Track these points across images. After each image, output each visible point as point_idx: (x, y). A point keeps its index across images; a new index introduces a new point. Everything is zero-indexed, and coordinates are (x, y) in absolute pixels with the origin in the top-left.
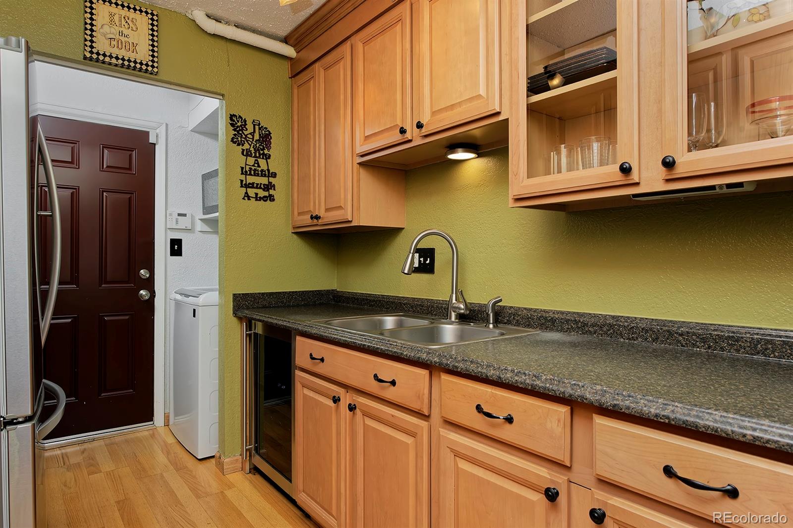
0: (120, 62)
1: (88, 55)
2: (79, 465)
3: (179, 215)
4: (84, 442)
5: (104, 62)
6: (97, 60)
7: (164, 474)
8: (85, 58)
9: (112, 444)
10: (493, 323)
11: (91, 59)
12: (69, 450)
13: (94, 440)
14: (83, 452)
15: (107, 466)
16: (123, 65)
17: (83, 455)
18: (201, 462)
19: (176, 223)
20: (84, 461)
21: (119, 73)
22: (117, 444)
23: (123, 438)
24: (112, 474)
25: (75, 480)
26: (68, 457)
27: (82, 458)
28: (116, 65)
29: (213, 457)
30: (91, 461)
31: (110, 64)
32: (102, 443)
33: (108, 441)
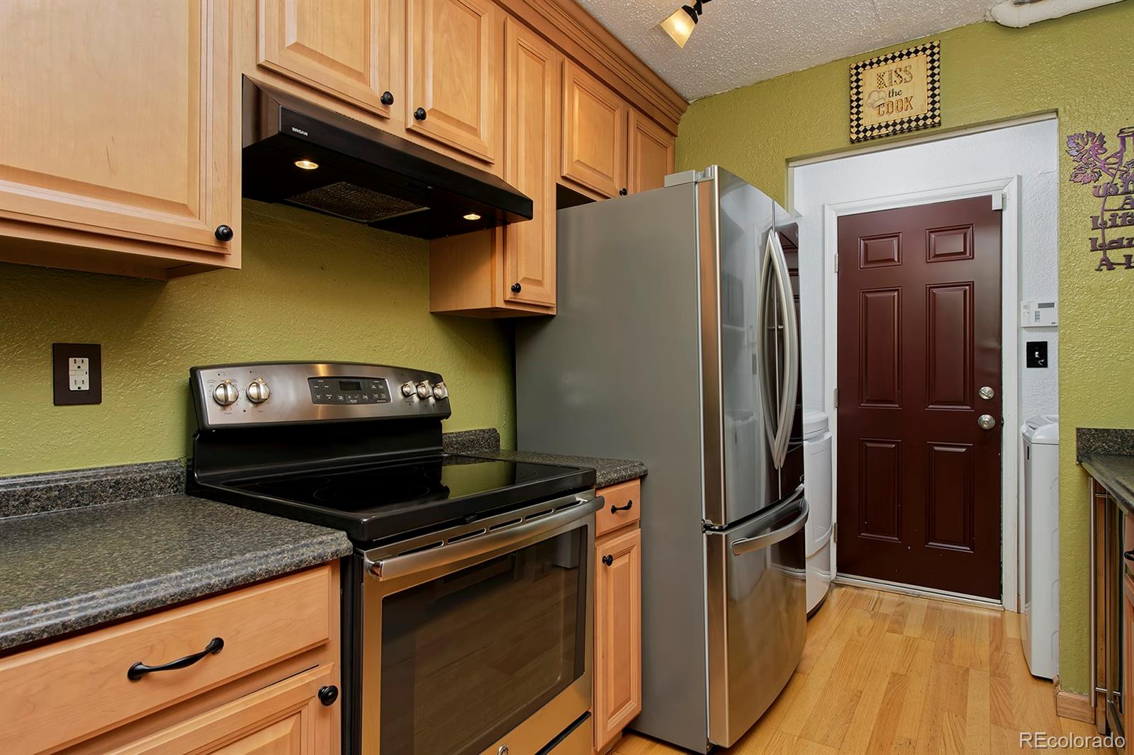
0: (891, 129)
1: (854, 137)
2: (886, 617)
3: (1041, 306)
4: (907, 594)
5: (873, 138)
6: (865, 138)
7: (972, 672)
8: (852, 141)
9: (937, 609)
11: (858, 140)
12: (888, 597)
13: (918, 596)
14: (899, 605)
15: (913, 629)
16: (895, 132)
17: (898, 608)
18: (1035, 681)
19: (1036, 319)
20: (893, 615)
21: (897, 142)
22: (941, 610)
23: (953, 607)
24: (911, 642)
25: (872, 630)
26: (881, 604)
27: (893, 611)
28: (887, 135)
29: (1051, 681)
30: (900, 618)
31: (880, 136)
32: (926, 602)
33: (934, 604)
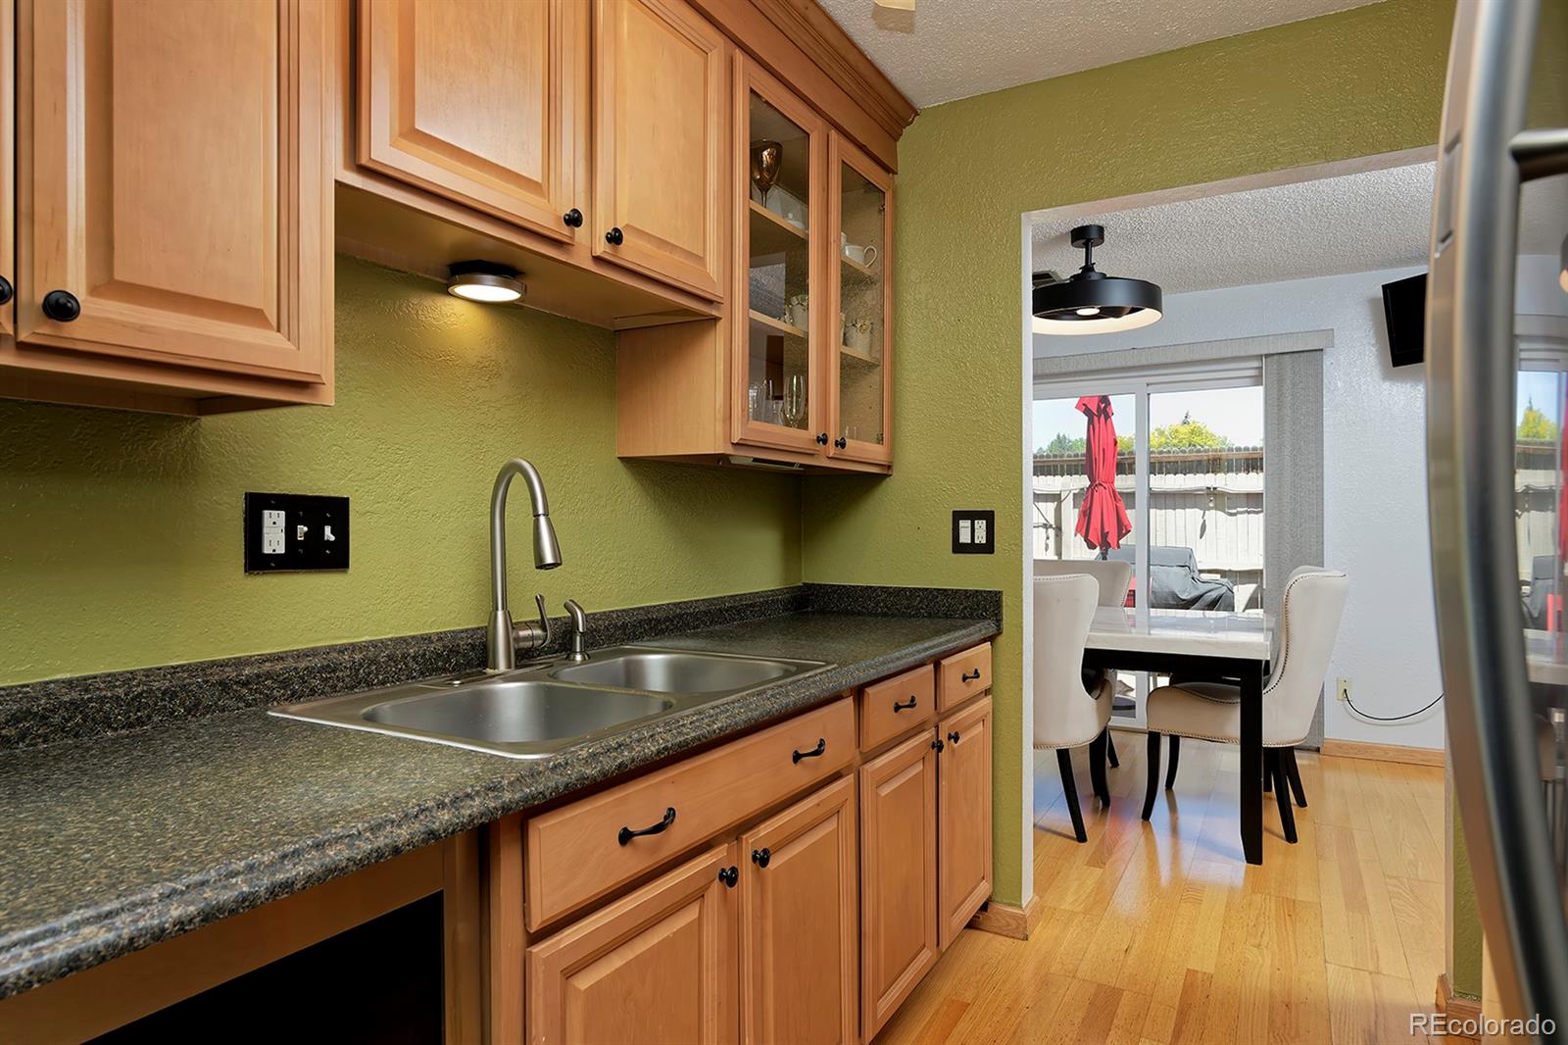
10: (581, 652)
